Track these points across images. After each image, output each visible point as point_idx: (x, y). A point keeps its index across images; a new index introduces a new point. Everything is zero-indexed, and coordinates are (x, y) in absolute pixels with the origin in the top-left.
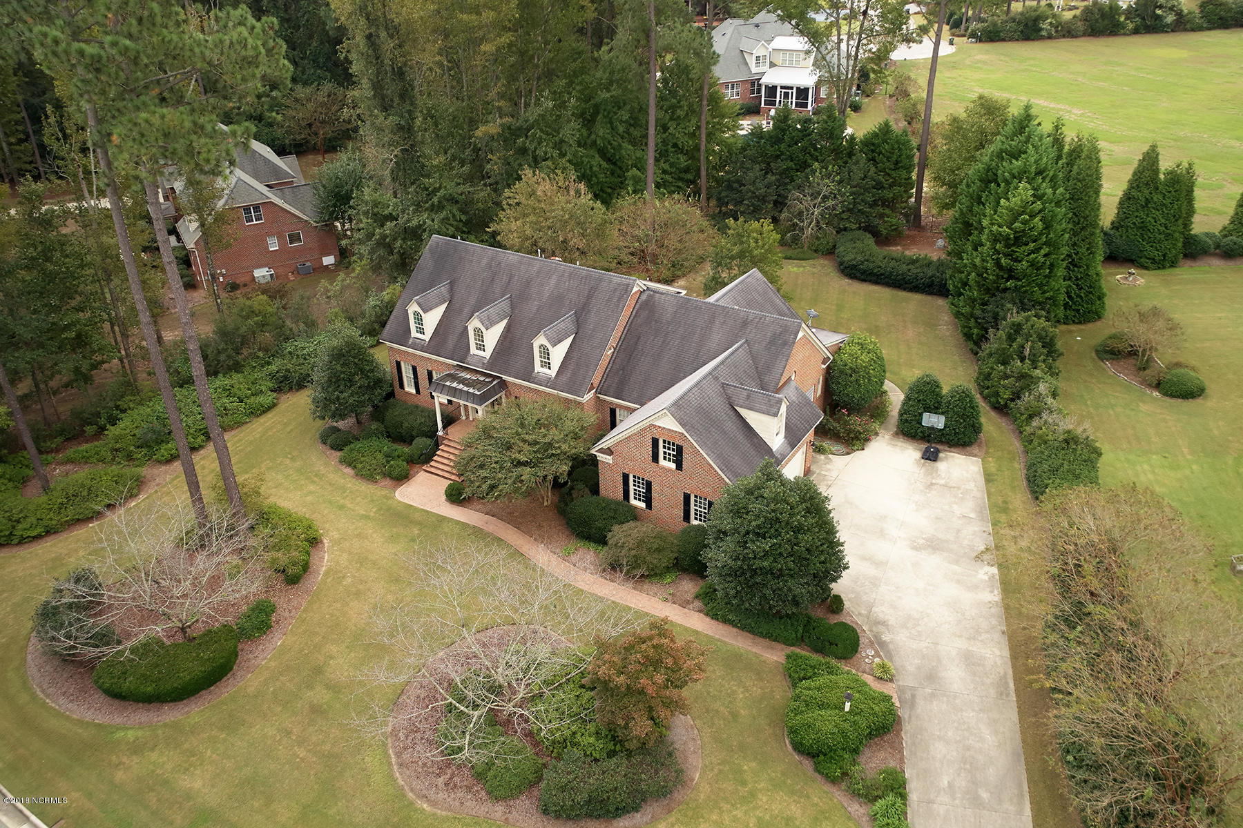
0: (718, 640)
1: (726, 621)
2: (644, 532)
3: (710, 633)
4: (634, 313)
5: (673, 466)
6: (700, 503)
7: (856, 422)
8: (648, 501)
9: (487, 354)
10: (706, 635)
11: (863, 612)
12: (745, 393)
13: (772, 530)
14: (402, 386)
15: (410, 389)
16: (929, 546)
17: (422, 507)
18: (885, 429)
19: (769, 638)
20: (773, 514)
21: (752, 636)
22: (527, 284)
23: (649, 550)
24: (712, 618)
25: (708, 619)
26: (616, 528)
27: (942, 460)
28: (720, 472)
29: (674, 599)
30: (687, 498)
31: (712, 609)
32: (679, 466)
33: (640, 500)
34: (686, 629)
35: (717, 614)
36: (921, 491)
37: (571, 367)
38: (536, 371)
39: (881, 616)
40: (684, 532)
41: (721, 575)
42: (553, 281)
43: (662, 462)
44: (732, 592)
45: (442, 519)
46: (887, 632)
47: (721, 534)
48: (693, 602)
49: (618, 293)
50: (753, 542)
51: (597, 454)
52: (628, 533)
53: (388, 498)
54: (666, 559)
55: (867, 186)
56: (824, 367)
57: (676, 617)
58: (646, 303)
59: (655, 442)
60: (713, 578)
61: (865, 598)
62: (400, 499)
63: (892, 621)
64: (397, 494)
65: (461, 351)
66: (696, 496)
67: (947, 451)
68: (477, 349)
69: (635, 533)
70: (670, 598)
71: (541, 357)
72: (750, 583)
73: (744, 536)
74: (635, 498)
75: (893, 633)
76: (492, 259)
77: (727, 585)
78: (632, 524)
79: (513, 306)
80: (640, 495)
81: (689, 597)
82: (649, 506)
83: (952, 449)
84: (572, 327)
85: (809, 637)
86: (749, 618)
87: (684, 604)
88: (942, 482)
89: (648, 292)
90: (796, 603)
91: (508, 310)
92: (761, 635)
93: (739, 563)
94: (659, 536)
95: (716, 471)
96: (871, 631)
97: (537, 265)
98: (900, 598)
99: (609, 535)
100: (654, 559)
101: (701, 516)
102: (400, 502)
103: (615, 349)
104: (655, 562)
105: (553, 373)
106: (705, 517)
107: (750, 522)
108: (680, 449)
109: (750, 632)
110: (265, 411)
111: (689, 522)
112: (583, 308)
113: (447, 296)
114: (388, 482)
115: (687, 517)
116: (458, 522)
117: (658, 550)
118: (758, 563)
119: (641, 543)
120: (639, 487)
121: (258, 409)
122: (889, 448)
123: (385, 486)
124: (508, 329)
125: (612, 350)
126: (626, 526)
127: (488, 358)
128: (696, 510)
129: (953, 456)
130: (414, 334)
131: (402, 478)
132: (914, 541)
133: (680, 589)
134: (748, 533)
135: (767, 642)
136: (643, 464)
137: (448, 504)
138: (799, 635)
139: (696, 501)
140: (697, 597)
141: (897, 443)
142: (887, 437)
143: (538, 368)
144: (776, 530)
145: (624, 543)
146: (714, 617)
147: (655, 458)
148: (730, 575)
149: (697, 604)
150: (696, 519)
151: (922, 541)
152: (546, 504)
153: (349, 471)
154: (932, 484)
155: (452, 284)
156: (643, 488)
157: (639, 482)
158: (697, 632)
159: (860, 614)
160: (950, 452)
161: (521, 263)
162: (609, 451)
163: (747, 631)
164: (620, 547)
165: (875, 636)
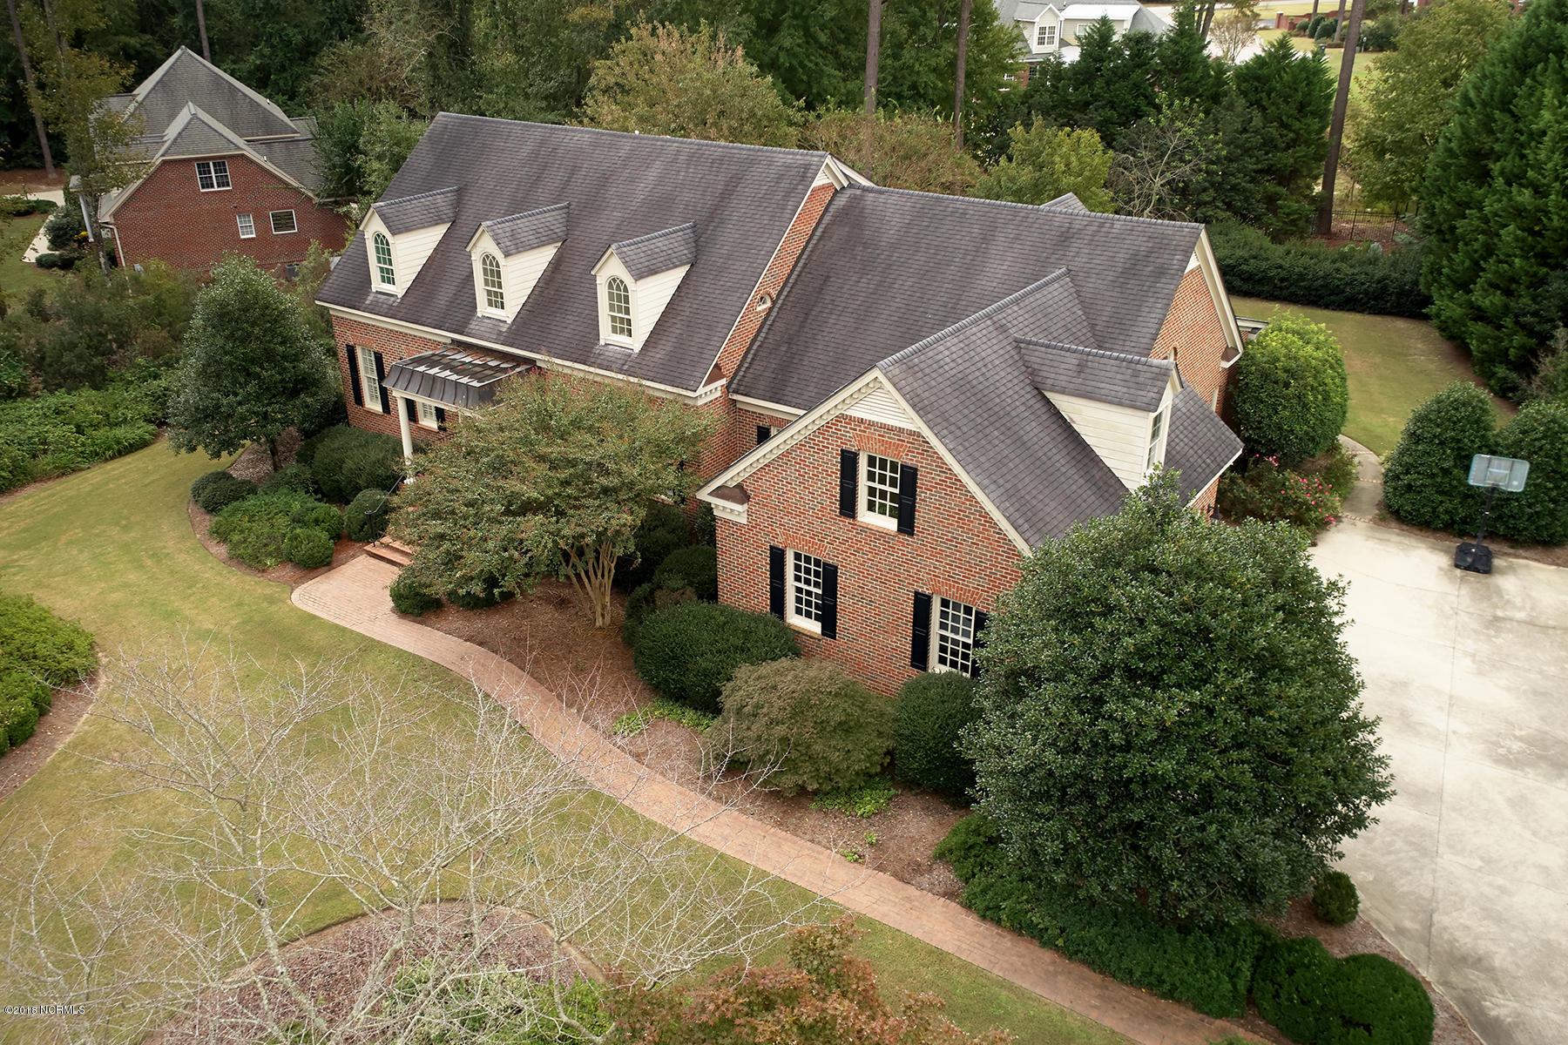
0: (1002, 984)
1: (1020, 927)
2: (811, 681)
3: (977, 959)
4: (818, 233)
5: (891, 524)
6: (956, 619)
7: (1298, 485)
8: (828, 617)
9: (508, 314)
10: (966, 966)
11: (1408, 924)
12: (1072, 360)
13: (1187, 665)
14: (359, 400)
15: (374, 406)
16: (1540, 757)
17: (337, 622)
18: (1352, 510)
19: (1150, 986)
20: (1189, 616)
21: (1098, 978)
22: (604, 181)
23: (821, 725)
24: (984, 917)
25: (971, 920)
26: (743, 671)
27: (1502, 572)
28: (1012, 534)
29: (880, 858)
30: (922, 605)
31: (984, 892)
32: (907, 524)
33: (808, 615)
34: (911, 944)
35: (998, 908)
36: (1475, 631)
37: (676, 330)
38: (602, 342)
39: (1465, 942)
40: (910, 688)
41: (1016, 795)
42: (654, 172)
43: (865, 516)
44: (1052, 848)
45: (369, 646)
46: (1495, 991)
47: (1021, 679)
48: (930, 870)
49: (784, 184)
50: (1124, 699)
51: (714, 501)
52: (771, 682)
53: (271, 600)
54: (860, 754)
55: (1248, 145)
56: (1227, 365)
57: (885, 908)
58: (845, 212)
59: (849, 462)
60: (992, 804)
61: (1403, 885)
62: (296, 604)
63: (1501, 958)
64: (294, 596)
65: (460, 312)
66: (945, 603)
67: (1509, 555)
68: (490, 304)
69: (787, 683)
70: (868, 854)
71: (612, 308)
72: (1107, 824)
73: (1094, 681)
74: (799, 611)
75: (1516, 997)
76: (542, 143)
77: (1036, 826)
78: (784, 662)
79: (571, 222)
80: (809, 603)
81: (922, 854)
82: (829, 628)
83: (1521, 552)
84: (685, 252)
85: (1276, 996)
86: (1090, 924)
87: (907, 873)
88: (1521, 615)
89: (849, 192)
90: (1251, 892)
91: (559, 229)
92: (1128, 978)
93: (1079, 760)
94: (846, 693)
95: (1000, 532)
96: (1446, 984)
97: (626, 146)
98: (1503, 890)
99: (727, 688)
100: (832, 751)
101: (955, 653)
102: (297, 609)
103: (774, 303)
104: (835, 757)
105: (636, 343)
106: (966, 657)
107: (1115, 637)
108: (909, 478)
109: (1091, 964)
110: (121, 453)
111: (925, 669)
112: (711, 217)
113: (448, 212)
114: (288, 572)
115: (919, 656)
116: (400, 654)
117: (845, 728)
118: (1136, 763)
119: (799, 710)
120: (807, 582)
121: (109, 449)
122: (1372, 544)
123: (277, 580)
124: (555, 266)
125: (769, 304)
126: (767, 668)
127: (509, 321)
128: (943, 638)
129: (1527, 566)
130: (377, 284)
131: (317, 564)
132: (1497, 744)
133: (898, 831)
134: (1106, 672)
135: (1140, 999)
136: (817, 522)
137: (394, 617)
138: (1242, 986)
139: (944, 615)
140: (941, 856)
141: (1387, 536)
142: (1360, 524)
143: (606, 335)
144: (1198, 666)
145: (758, 706)
146: (989, 914)
147: (848, 506)
148: (1045, 797)
149: (944, 875)
150: (942, 661)
151: (1516, 746)
152: (599, 623)
153: (222, 550)
154: (1496, 619)
155: (460, 193)
156: (817, 585)
157: (808, 571)
158: (939, 956)
159: (1400, 931)
160: (1517, 557)
161: (595, 145)
162: (740, 494)
163: (1084, 962)
164: (749, 715)
165: (1464, 1002)
